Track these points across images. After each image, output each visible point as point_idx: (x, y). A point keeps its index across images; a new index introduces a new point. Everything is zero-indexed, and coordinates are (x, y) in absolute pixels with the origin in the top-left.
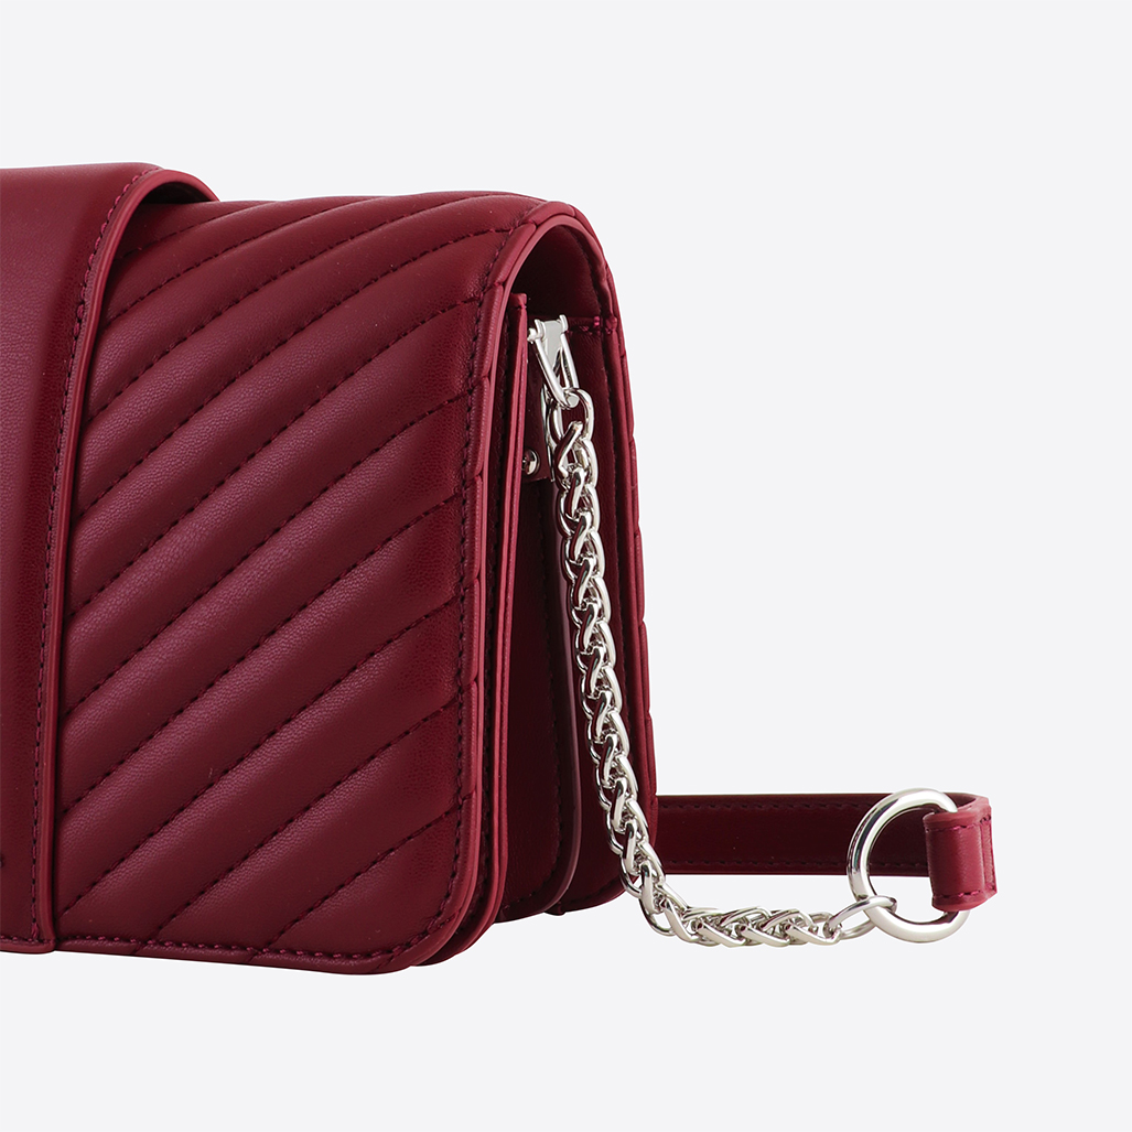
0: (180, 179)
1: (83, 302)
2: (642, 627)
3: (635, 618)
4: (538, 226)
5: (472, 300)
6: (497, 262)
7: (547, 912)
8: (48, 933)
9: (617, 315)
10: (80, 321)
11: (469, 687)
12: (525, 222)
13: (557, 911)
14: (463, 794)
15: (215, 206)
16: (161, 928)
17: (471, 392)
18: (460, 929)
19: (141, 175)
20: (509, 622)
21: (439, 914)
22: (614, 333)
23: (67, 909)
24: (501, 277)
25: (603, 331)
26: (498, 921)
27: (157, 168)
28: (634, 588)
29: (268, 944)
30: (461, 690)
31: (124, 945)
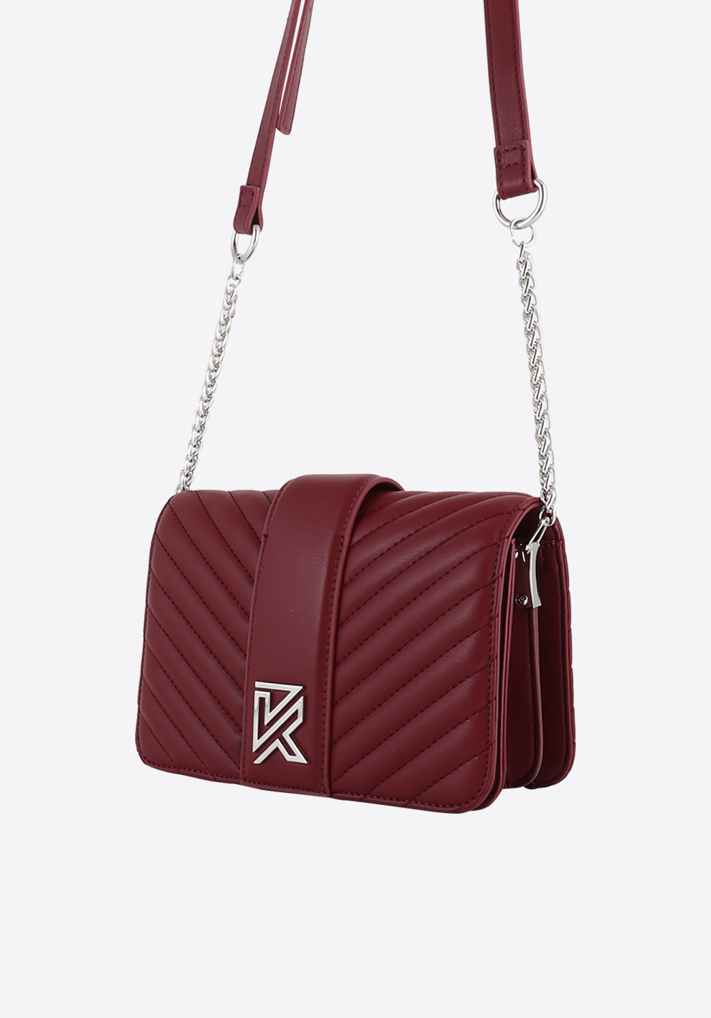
0: (386, 481)
1: (343, 537)
2: (571, 670)
3: (568, 666)
4: (524, 510)
5: (495, 544)
6: (506, 527)
7: (525, 787)
8: (328, 790)
9: (562, 539)
10: (342, 544)
11: (492, 701)
12: (519, 509)
13: (530, 787)
14: (489, 743)
15: (403, 494)
16: (371, 790)
17: (494, 582)
18: (487, 798)
19: (367, 481)
20: (507, 674)
21: (479, 791)
22: (561, 547)
23: (335, 781)
24: (507, 534)
25: (556, 546)
26: (504, 788)
27: (379, 476)
28: (567, 654)
29: (413, 799)
30: (489, 703)
31: (357, 797)
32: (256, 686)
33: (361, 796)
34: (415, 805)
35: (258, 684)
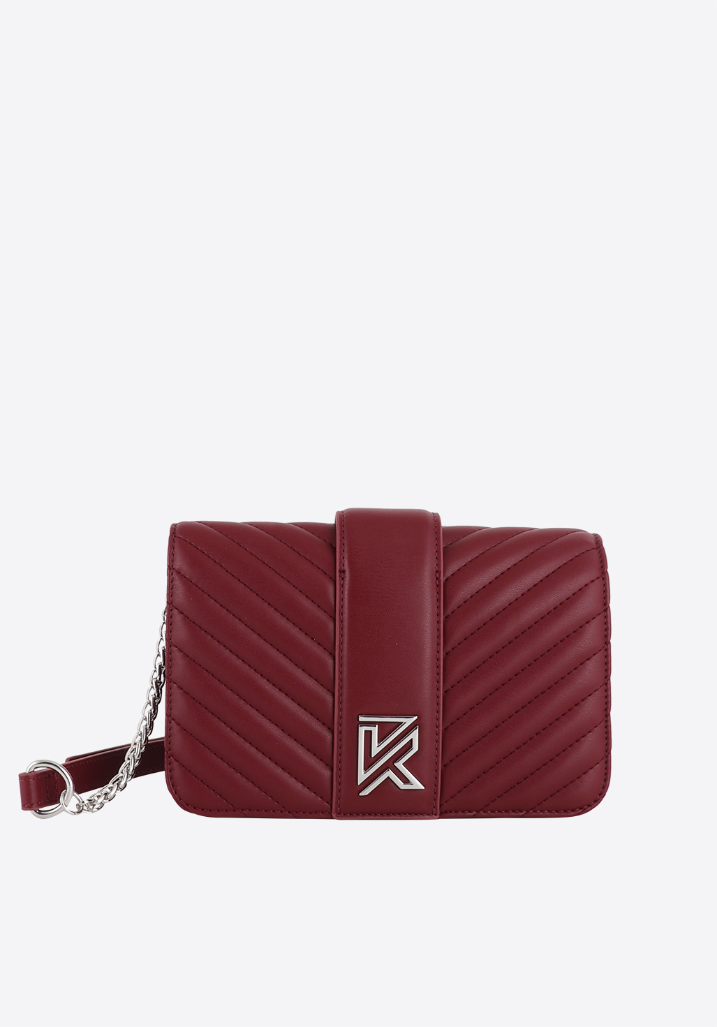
8: (438, 812)
16: (486, 806)
23: (447, 802)
29: (532, 809)
31: (470, 814)
32: (360, 720)
33: (474, 813)
34: (534, 814)
35: (361, 719)
